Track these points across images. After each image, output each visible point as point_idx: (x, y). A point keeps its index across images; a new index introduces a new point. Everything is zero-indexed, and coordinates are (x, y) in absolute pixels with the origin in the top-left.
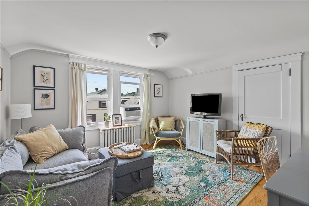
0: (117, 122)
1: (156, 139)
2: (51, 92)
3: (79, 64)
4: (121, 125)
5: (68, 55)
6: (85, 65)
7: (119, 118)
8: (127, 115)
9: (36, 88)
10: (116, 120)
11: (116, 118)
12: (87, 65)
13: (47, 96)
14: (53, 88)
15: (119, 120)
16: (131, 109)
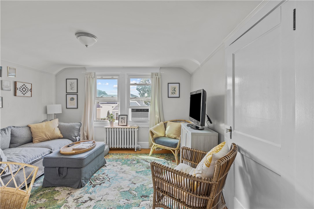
0: (123, 122)
1: (153, 145)
2: (75, 97)
3: (90, 73)
4: (126, 125)
5: (85, 68)
6: (95, 73)
7: (125, 118)
8: (133, 116)
9: (68, 94)
10: (122, 120)
11: (122, 118)
12: (96, 73)
13: (72, 99)
14: (76, 94)
15: (125, 120)
16: (137, 110)
